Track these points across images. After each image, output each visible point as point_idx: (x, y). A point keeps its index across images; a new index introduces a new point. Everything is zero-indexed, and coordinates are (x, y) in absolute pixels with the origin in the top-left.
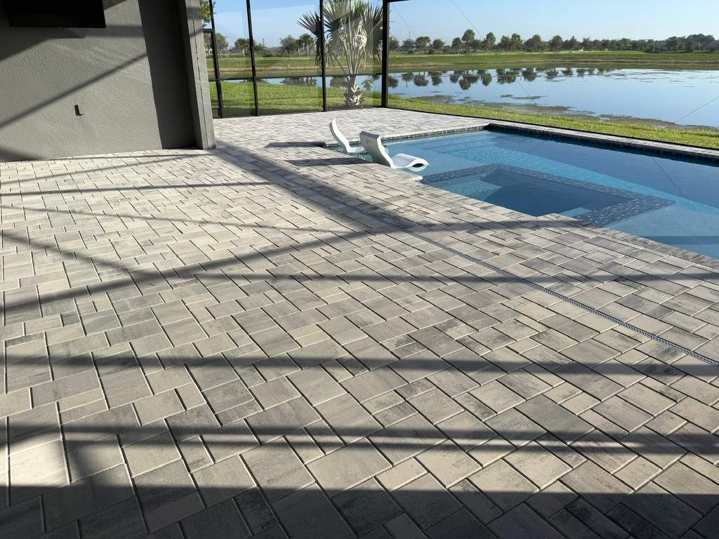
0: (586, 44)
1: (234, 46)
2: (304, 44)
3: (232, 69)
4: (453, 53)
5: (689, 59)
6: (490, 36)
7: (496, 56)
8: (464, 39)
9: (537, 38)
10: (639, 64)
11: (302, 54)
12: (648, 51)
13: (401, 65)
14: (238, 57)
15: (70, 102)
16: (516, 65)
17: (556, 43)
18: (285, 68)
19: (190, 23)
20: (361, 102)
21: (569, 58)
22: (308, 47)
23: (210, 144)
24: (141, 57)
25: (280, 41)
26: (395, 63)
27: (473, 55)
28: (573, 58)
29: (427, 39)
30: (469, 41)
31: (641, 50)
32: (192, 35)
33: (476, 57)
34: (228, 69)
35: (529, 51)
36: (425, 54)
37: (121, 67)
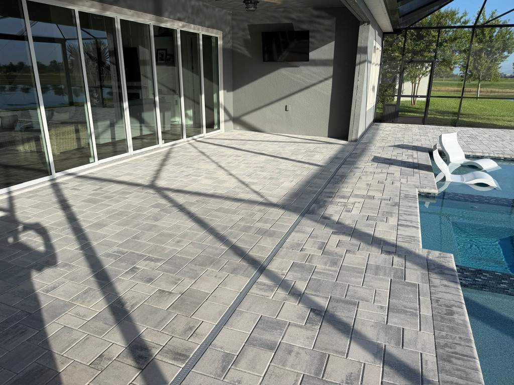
15: (283, 103)
19: (358, 56)
23: (354, 138)
24: (330, 77)
32: (358, 64)
37: (314, 85)
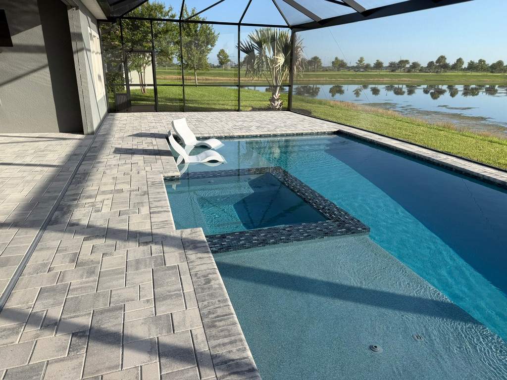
4: (427, 72)
6: (460, 61)
7: (462, 76)
8: (437, 62)
13: (382, 79)
16: (480, 83)
19: (73, 43)
20: (280, 106)
22: (316, 65)
23: (89, 131)
24: (43, 67)
26: (378, 78)
27: (443, 74)
29: (407, 62)
30: (441, 63)
32: (75, 53)
33: (446, 75)
35: (492, 72)
36: (404, 72)
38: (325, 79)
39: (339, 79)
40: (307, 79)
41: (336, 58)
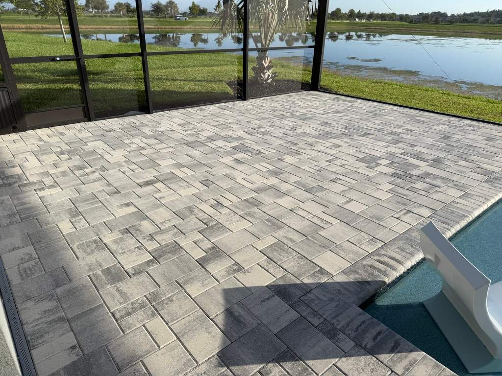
0: (371, 16)
1: (114, 9)
2: (169, 9)
3: (113, 27)
5: (446, 29)
9: (338, 10)
10: (412, 31)
11: (169, 16)
12: (411, 22)
14: (117, 17)
17: (352, 15)
18: (156, 27)
21: (363, 26)
25: (151, 5)
28: (366, 26)
31: (406, 21)
34: (109, 27)
35: (333, 19)
38: (188, 27)
39: (204, 27)
40: (170, 27)
41: (193, 3)
